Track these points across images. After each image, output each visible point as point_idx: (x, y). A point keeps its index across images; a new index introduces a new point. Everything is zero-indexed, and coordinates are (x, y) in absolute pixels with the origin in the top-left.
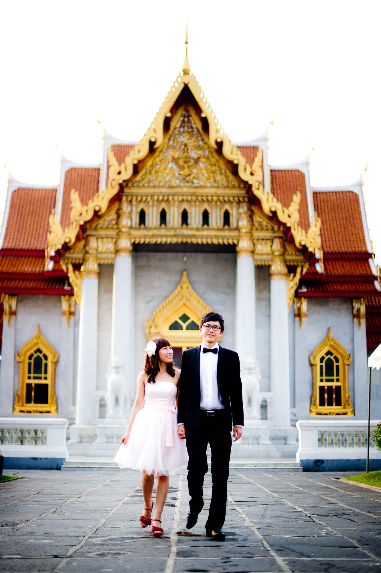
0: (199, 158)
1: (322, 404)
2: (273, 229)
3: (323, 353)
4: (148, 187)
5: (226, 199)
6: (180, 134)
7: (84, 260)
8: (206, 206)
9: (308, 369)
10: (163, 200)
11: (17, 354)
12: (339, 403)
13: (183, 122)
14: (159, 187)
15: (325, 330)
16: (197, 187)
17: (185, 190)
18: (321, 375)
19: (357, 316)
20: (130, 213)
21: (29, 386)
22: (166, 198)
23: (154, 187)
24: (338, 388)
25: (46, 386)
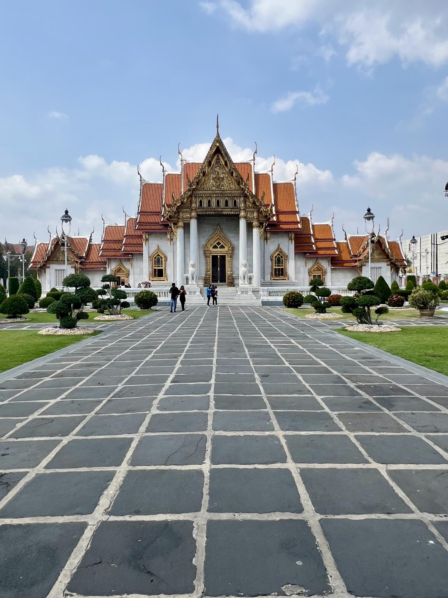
0: (223, 177)
1: (276, 275)
2: (254, 207)
3: (276, 255)
4: (203, 191)
5: (235, 195)
6: (216, 167)
7: (178, 221)
8: (226, 198)
9: (270, 261)
10: (209, 196)
11: (150, 257)
12: (283, 275)
13: (217, 162)
14: (207, 191)
15: (277, 245)
16: (223, 191)
17: (218, 192)
18: (275, 264)
19: (290, 239)
20: (196, 202)
21: (155, 270)
22: (210, 195)
23: (205, 191)
24: (282, 269)
25: (162, 270)
